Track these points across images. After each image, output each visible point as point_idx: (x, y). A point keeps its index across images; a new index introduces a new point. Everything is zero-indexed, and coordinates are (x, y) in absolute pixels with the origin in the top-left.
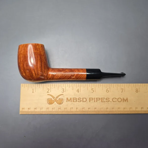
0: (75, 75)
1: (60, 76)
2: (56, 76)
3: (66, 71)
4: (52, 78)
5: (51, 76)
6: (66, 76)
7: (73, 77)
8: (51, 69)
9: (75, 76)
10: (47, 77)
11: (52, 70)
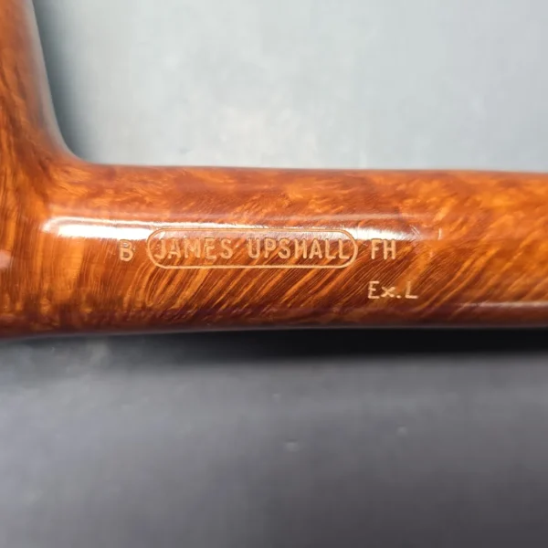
0: (421, 264)
1: (204, 268)
2: (158, 275)
3: (297, 207)
4: (92, 301)
5: (72, 269)
6: (293, 276)
7: (389, 292)
8: (81, 175)
9: (424, 279)
10: (22, 289)
11: (98, 193)
